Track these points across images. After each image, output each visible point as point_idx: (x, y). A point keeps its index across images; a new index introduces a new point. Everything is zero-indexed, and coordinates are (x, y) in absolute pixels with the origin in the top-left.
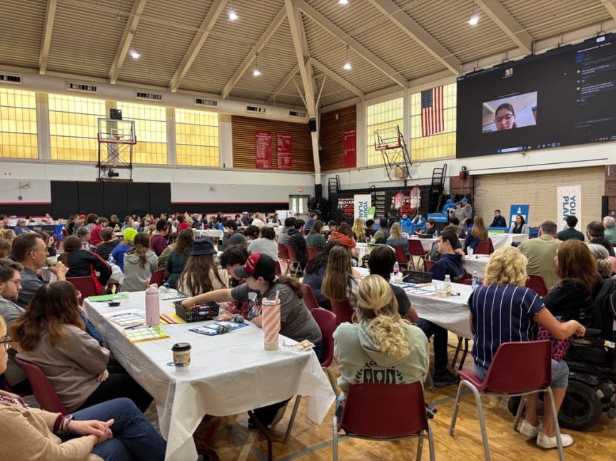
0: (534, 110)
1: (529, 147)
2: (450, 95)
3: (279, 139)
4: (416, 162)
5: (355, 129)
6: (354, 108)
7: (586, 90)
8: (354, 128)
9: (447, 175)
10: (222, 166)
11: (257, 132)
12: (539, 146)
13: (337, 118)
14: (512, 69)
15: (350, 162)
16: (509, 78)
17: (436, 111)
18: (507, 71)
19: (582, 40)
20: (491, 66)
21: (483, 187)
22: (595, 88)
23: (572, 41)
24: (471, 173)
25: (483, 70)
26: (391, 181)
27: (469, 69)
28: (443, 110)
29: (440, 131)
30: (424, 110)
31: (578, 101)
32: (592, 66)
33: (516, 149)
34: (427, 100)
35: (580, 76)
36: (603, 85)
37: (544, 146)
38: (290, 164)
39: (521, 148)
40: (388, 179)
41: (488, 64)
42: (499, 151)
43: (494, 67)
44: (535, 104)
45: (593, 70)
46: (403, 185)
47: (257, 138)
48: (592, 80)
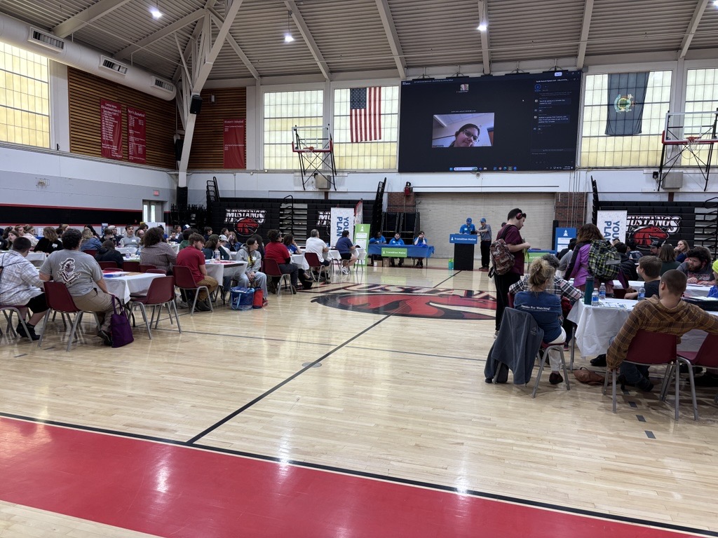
0: (489, 130)
1: (485, 168)
2: (390, 98)
3: (131, 117)
4: (343, 171)
5: (244, 119)
6: (243, 90)
7: (542, 120)
8: (243, 116)
9: (385, 190)
10: (54, 148)
11: (103, 102)
12: (495, 168)
13: (213, 100)
14: (468, 85)
15: (237, 161)
16: (464, 93)
17: (370, 115)
18: (463, 86)
19: (540, 71)
20: (444, 77)
21: (426, 206)
22: (552, 119)
23: (530, 69)
24: (415, 190)
25: (433, 79)
26: (305, 191)
27: (416, 74)
28: (380, 115)
29: (375, 139)
30: (354, 110)
31: (535, 129)
32: (550, 98)
33: (470, 169)
34: (358, 100)
35: (537, 105)
36: (559, 118)
37: (500, 168)
38: (144, 155)
39: (476, 168)
40: (302, 189)
41: (440, 74)
42: (451, 169)
43: (447, 78)
44: (492, 125)
45: (550, 102)
46: (323, 197)
47: (103, 109)
48: (549, 111)
